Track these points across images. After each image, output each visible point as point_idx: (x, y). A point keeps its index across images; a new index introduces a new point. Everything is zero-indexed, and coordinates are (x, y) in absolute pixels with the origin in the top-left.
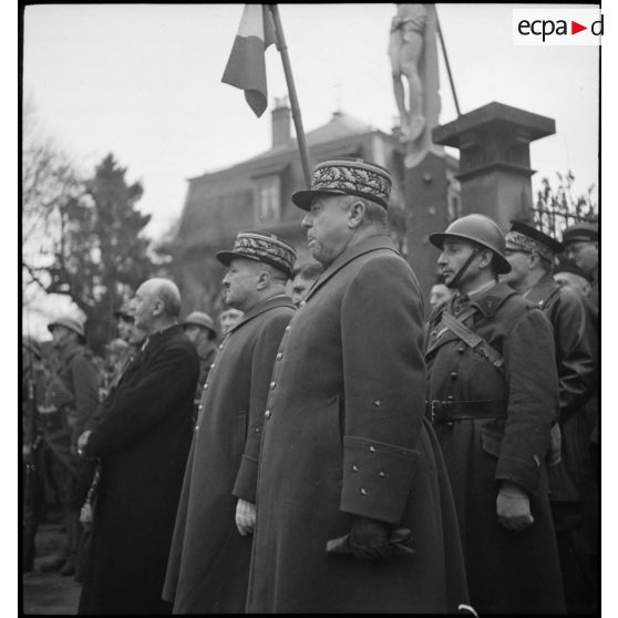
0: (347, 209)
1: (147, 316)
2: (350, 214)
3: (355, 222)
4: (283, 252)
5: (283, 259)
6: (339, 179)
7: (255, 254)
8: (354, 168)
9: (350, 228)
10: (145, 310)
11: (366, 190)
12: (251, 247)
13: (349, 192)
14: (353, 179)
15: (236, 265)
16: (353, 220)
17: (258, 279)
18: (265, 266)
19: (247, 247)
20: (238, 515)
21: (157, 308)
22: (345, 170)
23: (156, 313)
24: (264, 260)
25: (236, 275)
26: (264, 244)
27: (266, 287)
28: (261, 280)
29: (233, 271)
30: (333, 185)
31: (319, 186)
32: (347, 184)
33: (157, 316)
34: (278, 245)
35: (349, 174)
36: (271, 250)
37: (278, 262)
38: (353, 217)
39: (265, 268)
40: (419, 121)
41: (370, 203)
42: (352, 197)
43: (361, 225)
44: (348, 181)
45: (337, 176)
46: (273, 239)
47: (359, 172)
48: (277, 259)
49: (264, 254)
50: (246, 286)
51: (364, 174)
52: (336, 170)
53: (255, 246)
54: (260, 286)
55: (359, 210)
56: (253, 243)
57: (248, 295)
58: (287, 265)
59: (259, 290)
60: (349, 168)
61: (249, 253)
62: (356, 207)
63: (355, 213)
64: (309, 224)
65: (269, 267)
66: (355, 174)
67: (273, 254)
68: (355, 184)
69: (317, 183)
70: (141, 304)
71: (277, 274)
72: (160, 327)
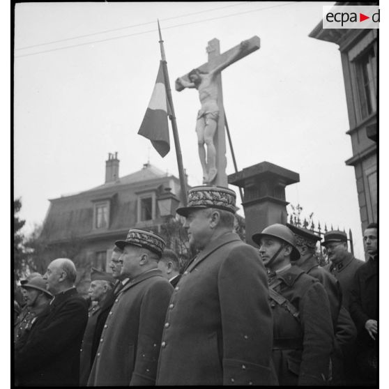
0: (208, 217)
1: (54, 282)
2: (211, 219)
3: (214, 224)
4: (157, 242)
5: (157, 246)
6: (202, 199)
7: (139, 243)
8: (212, 191)
9: (212, 228)
10: (54, 279)
11: (219, 203)
12: (137, 238)
13: (209, 206)
14: (211, 198)
15: (127, 249)
16: (213, 223)
17: (140, 258)
18: (144, 250)
19: (135, 238)
21: (61, 277)
22: (206, 193)
23: (61, 280)
24: (145, 246)
25: (126, 256)
26: (146, 236)
27: (146, 263)
28: (143, 259)
29: (126, 253)
30: (199, 203)
31: (191, 203)
32: (208, 201)
33: (61, 282)
34: (154, 238)
35: (208, 195)
36: (149, 240)
37: (154, 248)
38: (213, 221)
39: (145, 252)
40: (214, 171)
41: (223, 211)
42: (211, 209)
43: (218, 226)
44: (208, 199)
45: (202, 197)
46: (151, 233)
47: (215, 193)
48: (153, 246)
49: (145, 242)
50: (133, 263)
51: (218, 194)
52: (200, 193)
53: (140, 237)
54: (141, 263)
55: (216, 216)
56: (138, 236)
57: (134, 268)
58: (159, 250)
59: (142, 265)
60: (208, 191)
61: (135, 242)
62: (214, 215)
63: (214, 219)
64: (187, 226)
65: (148, 251)
66: (212, 195)
67: (151, 243)
68: (213, 201)
69: (190, 201)
70: (51, 275)
71: (153, 255)
72: (64, 289)
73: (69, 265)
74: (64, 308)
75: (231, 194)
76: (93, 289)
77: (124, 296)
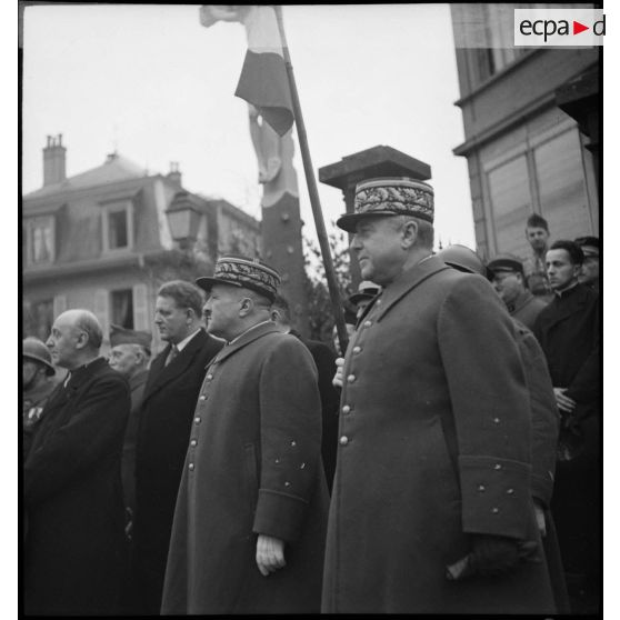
0: (398, 230)
1: (68, 351)
2: (402, 234)
3: (408, 242)
4: (266, 276)
5: (267, 284)
6: (387, 200)
7: (237, 280)
8: (402, 187)
9: (405, 249)
10: (67, 344)
11: (415, 208)
12: (233, 272)
13: (400, 212)
14: (402, 198)
15: (216, 291)
16: (407, 240)
17: (240, 305)
18: (245, 291)
19: (228, 272)
20: (258, 554)
21: (80, 341)
22: (393, 190)
23: (79, 346)
24: (246, 285)
25: (217, 302)
26: (246, 268)
27: (250, 313)
28: (244, 307)
29: (215, 298)
30: (382, 206)
31: (366, 208)
32: (397, 204)
33: (80, 349)
34: (262, 270)
35: (397, 194)
36: (253, 275)
37: (260, 287)
38: (406, 237)
39: (246, 294)
41: (420, 221)
42: (403, 217)
43: (414, 245)
44: (397, 201)
45: (386, 196)
46: (256, 263)
47: (407, 190)
48: (260, 284)
49: (246, 279)
50: (229, 314)
51: (412, 192)
52: (384, 191)
53: (237, 271)
54: (242, 314)
55: (411, 230)
56: (235, 268)
57: (232, 323)
58: (271, 289)
59: (243, 317)
60: (396, 187)
61: (230, 279)
62: (409, 227)
63: (407, 234)
64: (359, 246)
65: (251, 293)
66: (403, 193)
67: (255, 279)
68: (405, 203)
69: (363, 205)
71: (260, 299)
72: (85, 361)
73: (90, 320)
74: (92, 392)
75: (428, 192)
76: (116, 360)
77: (220, 373)
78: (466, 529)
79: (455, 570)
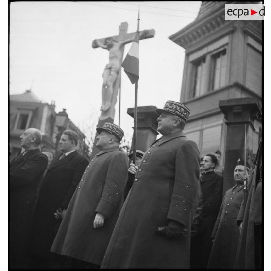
0: (174, 120)
2: (175, 122)
3: (176, 125)
7: (111, 131)
8: (181, 107)
9: (174, 127)
11: (182, 115)
12: (110, 128)
13: (177, 115)
14: (179, 111)
17: (110, 140)
18: (113, 136)
19: (108, 128)
24: (113, 134)
25: (102, 137)
26: (115, 128)
27: (112, 143)
28: (111, 140)
29: (101, 135)
30: (172, 111)
31: (167, 109)
32: (177, 112)
33: (32, 143)
35: (178, 108)
37: (117, 136)
38: (175, 123)
41: (182, 120)
42: (177, 117)
45: (174, 108)
47: (182, 109)
49: (114, 132)
50: (105, 141)
51: (183, 110)
52: (174, 106)
54: (110, 142)
55: (178, 121)
57: (105, 144)
59: (109, 144)
60: (179, 106)
61: (109, 130)
63: (176, 122)
64: (160, 120)
66: (180, 109)
67: (117, 132)
68: (180, 112)
70: (26, 137)
71: (117, 140)
75: (188, 111)
77: (97, 159)
78: (168, 217)
79: (160, 229)
